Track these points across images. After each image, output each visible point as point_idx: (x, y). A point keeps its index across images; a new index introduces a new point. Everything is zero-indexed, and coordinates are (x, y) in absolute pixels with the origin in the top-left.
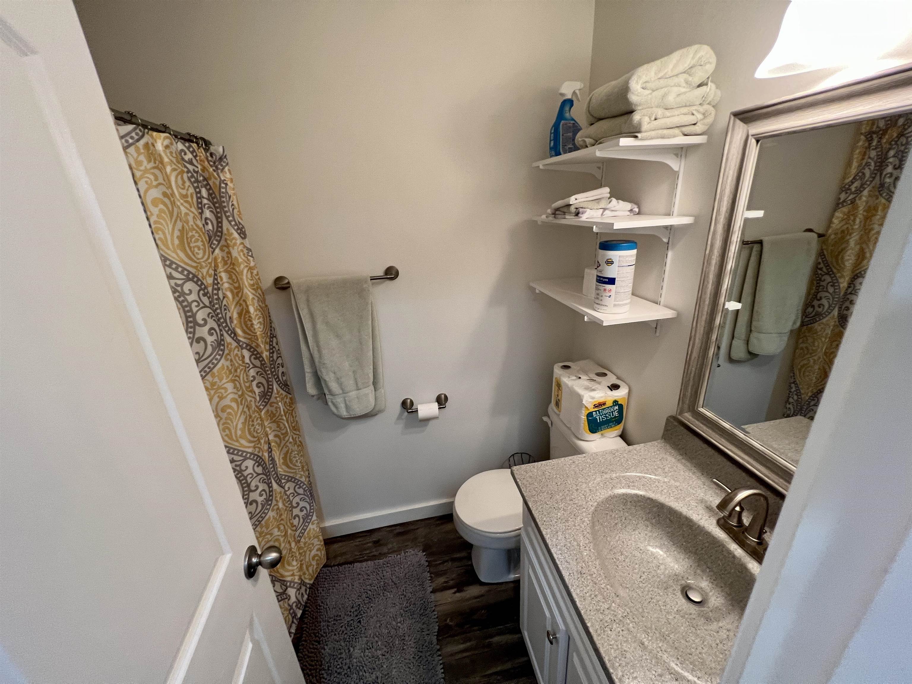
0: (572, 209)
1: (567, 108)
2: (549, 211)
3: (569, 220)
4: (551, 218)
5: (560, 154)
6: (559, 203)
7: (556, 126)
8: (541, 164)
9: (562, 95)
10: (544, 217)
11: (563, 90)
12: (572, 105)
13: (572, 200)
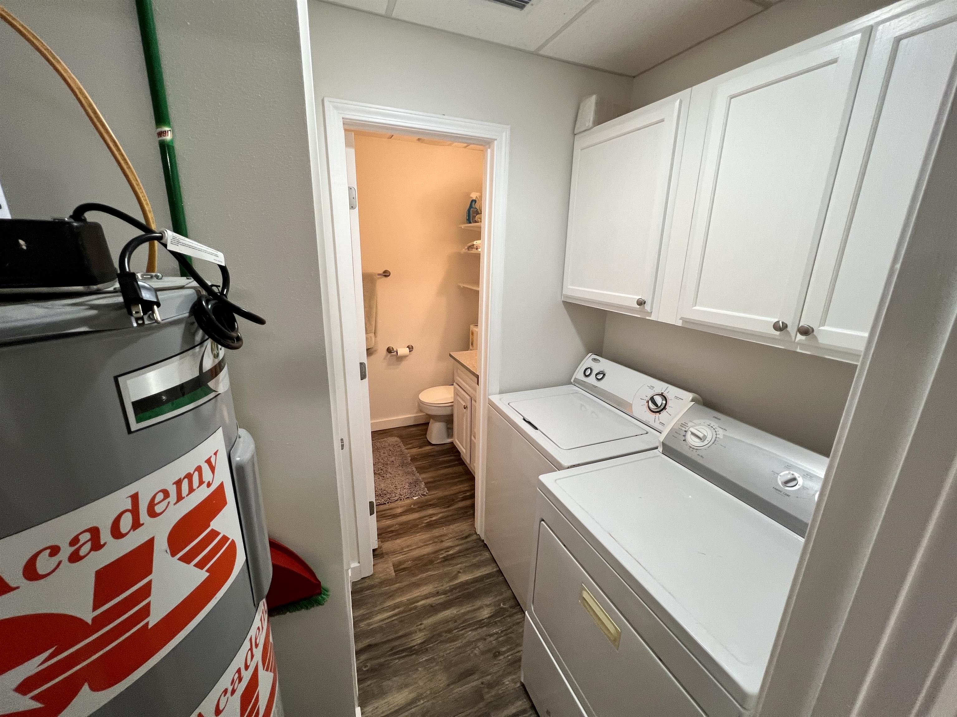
0: (475, 246)
1: (474, 203)
2: (466, 247)
3: (474, 251)
4: (467, 250)
5: (471, 223)
6: (470, 244)
7: (469, 211)
8: (463, 226)
9: (471, 197)
10: (464, 250)
11: (471, 196)
12: (476, 202)
13: (475, 243)
